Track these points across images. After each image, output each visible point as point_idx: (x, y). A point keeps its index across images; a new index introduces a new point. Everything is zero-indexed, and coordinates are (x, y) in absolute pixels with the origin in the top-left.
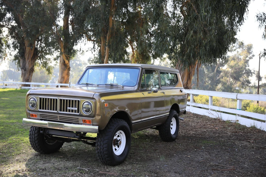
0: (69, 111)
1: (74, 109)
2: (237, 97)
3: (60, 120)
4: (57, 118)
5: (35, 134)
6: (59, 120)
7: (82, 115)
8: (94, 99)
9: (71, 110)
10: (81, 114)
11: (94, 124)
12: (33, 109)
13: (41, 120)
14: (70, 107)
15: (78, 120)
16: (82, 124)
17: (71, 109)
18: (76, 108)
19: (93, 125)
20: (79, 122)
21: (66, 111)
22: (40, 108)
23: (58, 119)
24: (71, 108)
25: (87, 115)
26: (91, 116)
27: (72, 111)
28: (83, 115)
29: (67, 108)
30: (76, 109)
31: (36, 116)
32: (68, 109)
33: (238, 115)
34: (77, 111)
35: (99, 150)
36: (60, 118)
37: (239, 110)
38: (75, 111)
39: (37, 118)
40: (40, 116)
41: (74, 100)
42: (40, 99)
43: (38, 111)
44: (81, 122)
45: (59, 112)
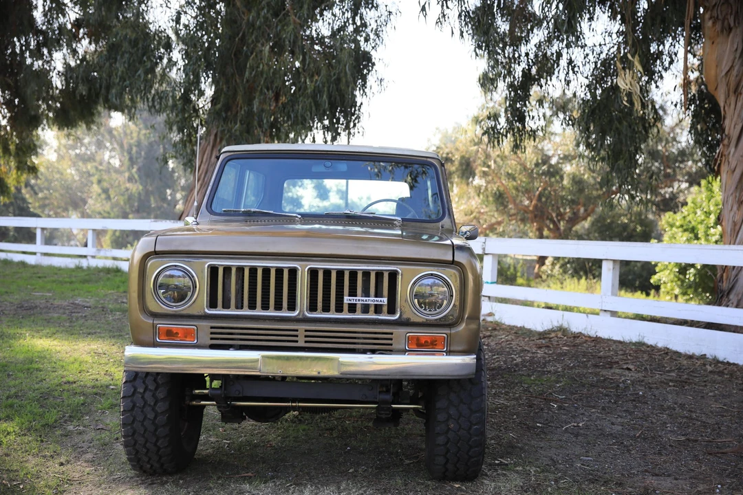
0: (352, 308)
1: (372, 300)
2: (484, 249)
3: (306, 342)
4: (297, 336)
5: (155, 404)
6: (301, 344)
7: (408, 319)
8: (459, 264)
9: (359, 307)
10: (405, 316)
11: (452, 349)
12: (175, 309)
13: (213, 347)
14: (353, 293)
15: (391, 339)
16: (403, 352)
17: (361, 302)
18: (382, 299)
19: (450, 352)
20: (394, 347)
21: (339, 309)
22: (213, 305)
23: (297, 341)
24: (359, 300)
25: (430, 320)
26: (447, 323)
27: (366, 309)
28: (414, 319)
29: (343, 298)
30: (384, 301)
31: (187, 334)
32: (345, 301)
33: (489, 297)
34: (385, 309)
35: (451, 435)
36: (306, 336)
37: (492, 283)
38: (378, 309)
39: (195, 342)
40: (212, 333)
41: (373, 270)
42: (209, 270)
43: (200, 314)
44: (401, 347)
45: (303, 314)
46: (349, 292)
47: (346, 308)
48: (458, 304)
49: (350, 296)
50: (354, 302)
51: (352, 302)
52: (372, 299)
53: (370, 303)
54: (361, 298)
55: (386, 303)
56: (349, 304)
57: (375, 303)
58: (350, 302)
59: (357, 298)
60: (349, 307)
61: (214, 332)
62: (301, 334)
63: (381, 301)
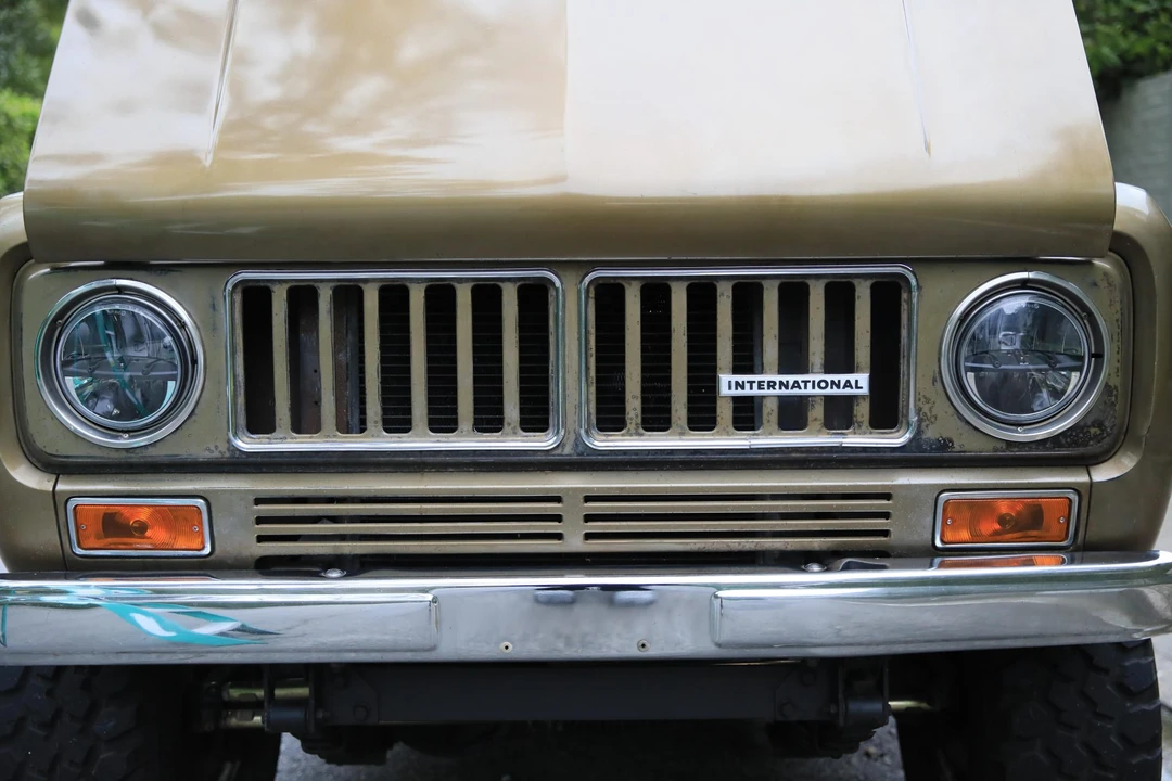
0: (747, 414)
1: (814, 383)
3: (588, 536)
4: (558, 518)
6: (575, 543)
7: (945, 444)
9: (770, 410)
10: (931, 434)
11: (1092, 537)
12: (125, 441)
13: (267, 567)
14: (746, 361)
15: (885, 514)
16: (926, 556)
17: (777, 391)
18: (852, 377)
19: (1084, 551)
20: (892, 540)
21: (702, 419)
22: (259, 421)
23: (559, 536)
24: (769, 383)
25: (1022, 444)
26: (1079, 450)
27: (793, 413)
28: (965, 443)
29: (714, 378)
30: (860, 382)
31: (177, 525)
32: (723, 390)
34: (863, 411)
36: (589, 518)
38: (839, 412)
39: (207, 551)
40: (260, 520)
41: (818, 277)
42: (238, 298)
43: (216, 454)
44: (920, 536)
45: (578, 441)
46: (735, 358)
47: (725, 412)
48: (1116, 381)
49: (736, 370)
50: (755, 391)
51: (747, 392)
52: (818, 378)
53: (810, 391)
54: (777, 378)
55: (865, 390)
56: (736, 399)
57: (828, 391)
58: (740, 392)
59: (766, 378)
60: (735, 410)
61: (270, 514)
62: (573, 512)
63: (848, 384)
